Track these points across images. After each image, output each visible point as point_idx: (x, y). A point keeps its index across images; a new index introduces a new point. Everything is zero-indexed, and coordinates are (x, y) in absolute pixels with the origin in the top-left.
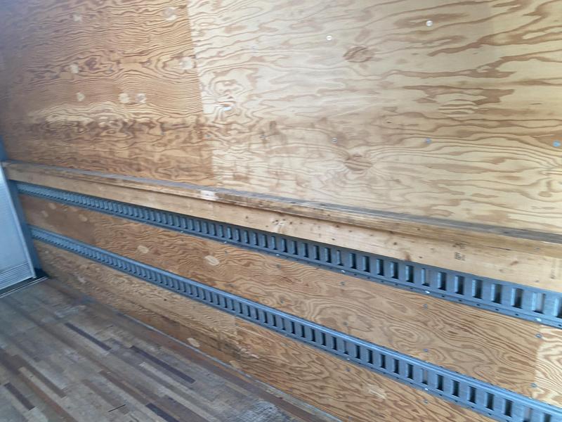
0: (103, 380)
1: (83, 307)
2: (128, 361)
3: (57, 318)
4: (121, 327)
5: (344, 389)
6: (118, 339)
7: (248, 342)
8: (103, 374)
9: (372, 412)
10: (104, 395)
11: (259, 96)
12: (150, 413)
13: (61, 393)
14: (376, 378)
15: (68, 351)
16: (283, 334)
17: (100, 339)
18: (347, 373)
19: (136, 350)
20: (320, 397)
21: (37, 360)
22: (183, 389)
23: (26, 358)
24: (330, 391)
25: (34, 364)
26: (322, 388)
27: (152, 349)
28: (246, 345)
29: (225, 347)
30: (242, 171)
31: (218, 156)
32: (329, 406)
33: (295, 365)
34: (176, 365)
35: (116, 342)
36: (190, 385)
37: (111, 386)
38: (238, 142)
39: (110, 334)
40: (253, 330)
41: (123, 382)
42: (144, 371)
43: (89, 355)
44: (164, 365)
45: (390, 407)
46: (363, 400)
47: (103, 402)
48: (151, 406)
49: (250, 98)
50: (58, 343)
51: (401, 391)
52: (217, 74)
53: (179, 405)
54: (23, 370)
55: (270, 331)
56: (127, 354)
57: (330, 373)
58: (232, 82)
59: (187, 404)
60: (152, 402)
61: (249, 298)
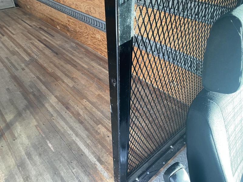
0: (27, 33)
1: (28, 16)
2: (37, 30)
3: (19, 18)
4: (38, 22)
5: (92, 37)
6: (36, 25)
7: (70, 24)
8: (28, 32)
9: (98, 44)
10: (26, 36)
12: (38, 41)
13: (14, 34)
14: (98, 31)
15: (19, 26)
16: (78, 19)
17: (30, 24)
18: (92, 31)
19: (40, 28)
20: (88, 42)
21: (9, 26)
22: (50, 38)
23: (6, 26)
24: (89, 39)
25: (8, 27)
26: (87, 38)
27: (46, 29)
28: (70, 25)
29: (65, 27)
32: (89, 45)
33: (81, 31)
34: (51, 33)
35: (35, 26)
36: (52, 37)
37: (29, 35)
39: (34, 23)
40: (71, 19)
41: (33, 34)
42: (40, 33)
43: (25, 28)
44: (47, 32)
45: (102, 42)
46: (96, 41)
47: (25, 37)
48: (39, 40)
50: (17, 24)
51: (103, 35)
53: (47, 41)
54: (4, 28)
55: (75, 19)
56: (37, 29)
57: (89, 32)
59: (49, 41)
60: (39, 39)
61: (69, 6)
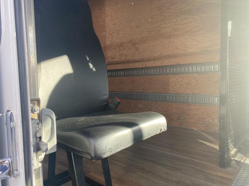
11: (119, 38)
30: (113, 56)
31: (108, 54)
38: (113, 49)
49: (117, 39)
52: (110, 35)
58: (113, 36)
